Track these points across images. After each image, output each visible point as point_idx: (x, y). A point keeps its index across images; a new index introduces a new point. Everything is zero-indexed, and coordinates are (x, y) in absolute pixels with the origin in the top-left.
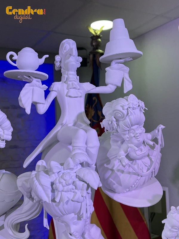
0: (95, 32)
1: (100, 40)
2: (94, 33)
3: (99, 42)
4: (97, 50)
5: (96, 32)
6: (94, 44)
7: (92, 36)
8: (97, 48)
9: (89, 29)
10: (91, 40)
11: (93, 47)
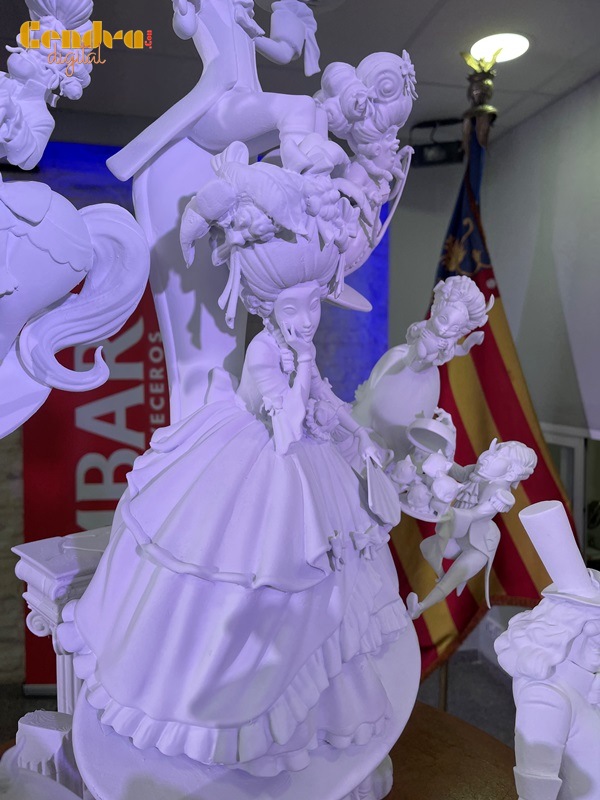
0: (479, 65)
1: (489, 82)
2: (476, 68)
3: (488, 87)
4: (481, 108)
5: (482, 65)
6: (475, 93)
7: (471, 73)
8: (482, 102)
9: (467, 59)
10: (468, 84)
11: (471, 101)
